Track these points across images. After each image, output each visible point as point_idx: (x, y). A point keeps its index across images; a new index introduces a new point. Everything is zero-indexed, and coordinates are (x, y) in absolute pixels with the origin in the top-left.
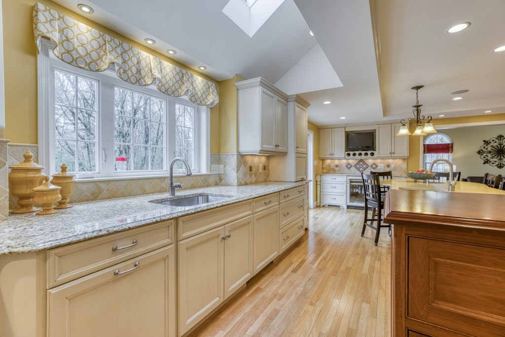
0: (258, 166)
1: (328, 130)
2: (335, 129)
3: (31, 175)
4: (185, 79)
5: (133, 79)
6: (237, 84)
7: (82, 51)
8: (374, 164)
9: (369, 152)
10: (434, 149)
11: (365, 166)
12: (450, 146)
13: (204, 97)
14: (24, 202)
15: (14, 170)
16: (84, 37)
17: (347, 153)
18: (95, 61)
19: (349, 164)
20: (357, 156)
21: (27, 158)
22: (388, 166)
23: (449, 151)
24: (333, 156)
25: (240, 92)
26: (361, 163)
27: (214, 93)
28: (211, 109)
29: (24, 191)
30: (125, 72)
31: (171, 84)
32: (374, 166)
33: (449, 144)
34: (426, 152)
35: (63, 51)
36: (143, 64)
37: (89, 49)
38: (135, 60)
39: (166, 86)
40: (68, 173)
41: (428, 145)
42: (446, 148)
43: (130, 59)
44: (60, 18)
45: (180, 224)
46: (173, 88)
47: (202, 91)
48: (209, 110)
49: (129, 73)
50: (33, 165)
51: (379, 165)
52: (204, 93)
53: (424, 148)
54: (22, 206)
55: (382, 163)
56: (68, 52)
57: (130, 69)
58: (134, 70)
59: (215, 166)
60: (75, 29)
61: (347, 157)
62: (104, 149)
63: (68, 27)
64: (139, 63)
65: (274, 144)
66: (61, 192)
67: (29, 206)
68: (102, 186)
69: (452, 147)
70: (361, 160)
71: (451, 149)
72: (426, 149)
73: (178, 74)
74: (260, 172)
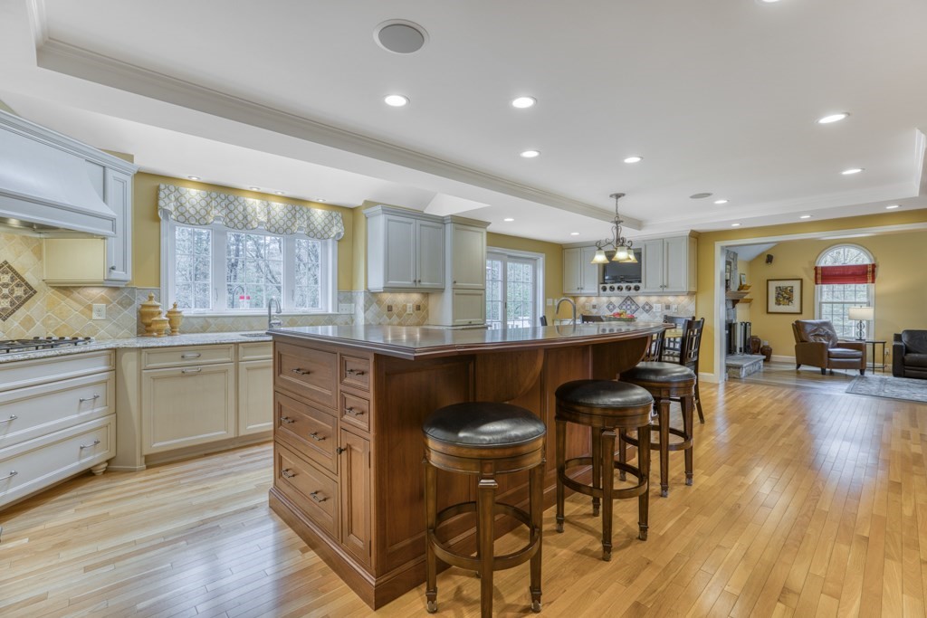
0: (405, 306)
1: (575, 250)
2: (586, 249)
3: (152, 310)
4: (298, 215)
5: (240, 225)
6: (365, 211)
7: (192, 211)
8: (647, 304)
9: (633, 285)
10: (835, 275)
11: (633, 307)
12: (870, 269)
13: (326, 229)
14: (148, 328)
15: (143, 306)
16: (193, 200)
17: (601, 286)
18: (204, 217)
19: (611, 303)
20: (616, 291)
21: (151, 298)
22: (668, 307)
23: (867, 279)
24: (583, 291)
25: (369, 220)
26: (629, 302)
27: (339, 225)
28: (339, 241)
29: (148, 321)
30: (231, 220)
31: (281, 223)
32: (647, 307)
33: (866, 266)
34: (819, 281)
35: (178, 214)
36: (250, 210)
37: (198, 208)
38: (241, 208)
39: (277, 226)
40: (178, 309)
41: (822, 268)
42: (861, 274)
43: (236, 208)
44: (176, 190)
45: (241, 349)
46: (285, 227)
47: (323, 224)
48: (336, 243)
49: (236, 221)
50: (154, 302)
51: (654, 305)
52: (326, 225)
53: (816, 274)
54: (148, 331)
55: (658, 302)
56: (182, 214)
57: (236, 217)
58: (240, 217)
59: (343, 306)
60: (187, 196)
61: (601, 292)
62: (216, 289)
63: (182, 195)
64: (245, 209)
65: (412, 279)
66: (170, 322)
67: (151, 331)
68: (210, 320)
69: (873, 271)
70: (629, 298)
71: (869, 276)
72: (819, 276)
73: (290, 212)
74: (408, 312)
